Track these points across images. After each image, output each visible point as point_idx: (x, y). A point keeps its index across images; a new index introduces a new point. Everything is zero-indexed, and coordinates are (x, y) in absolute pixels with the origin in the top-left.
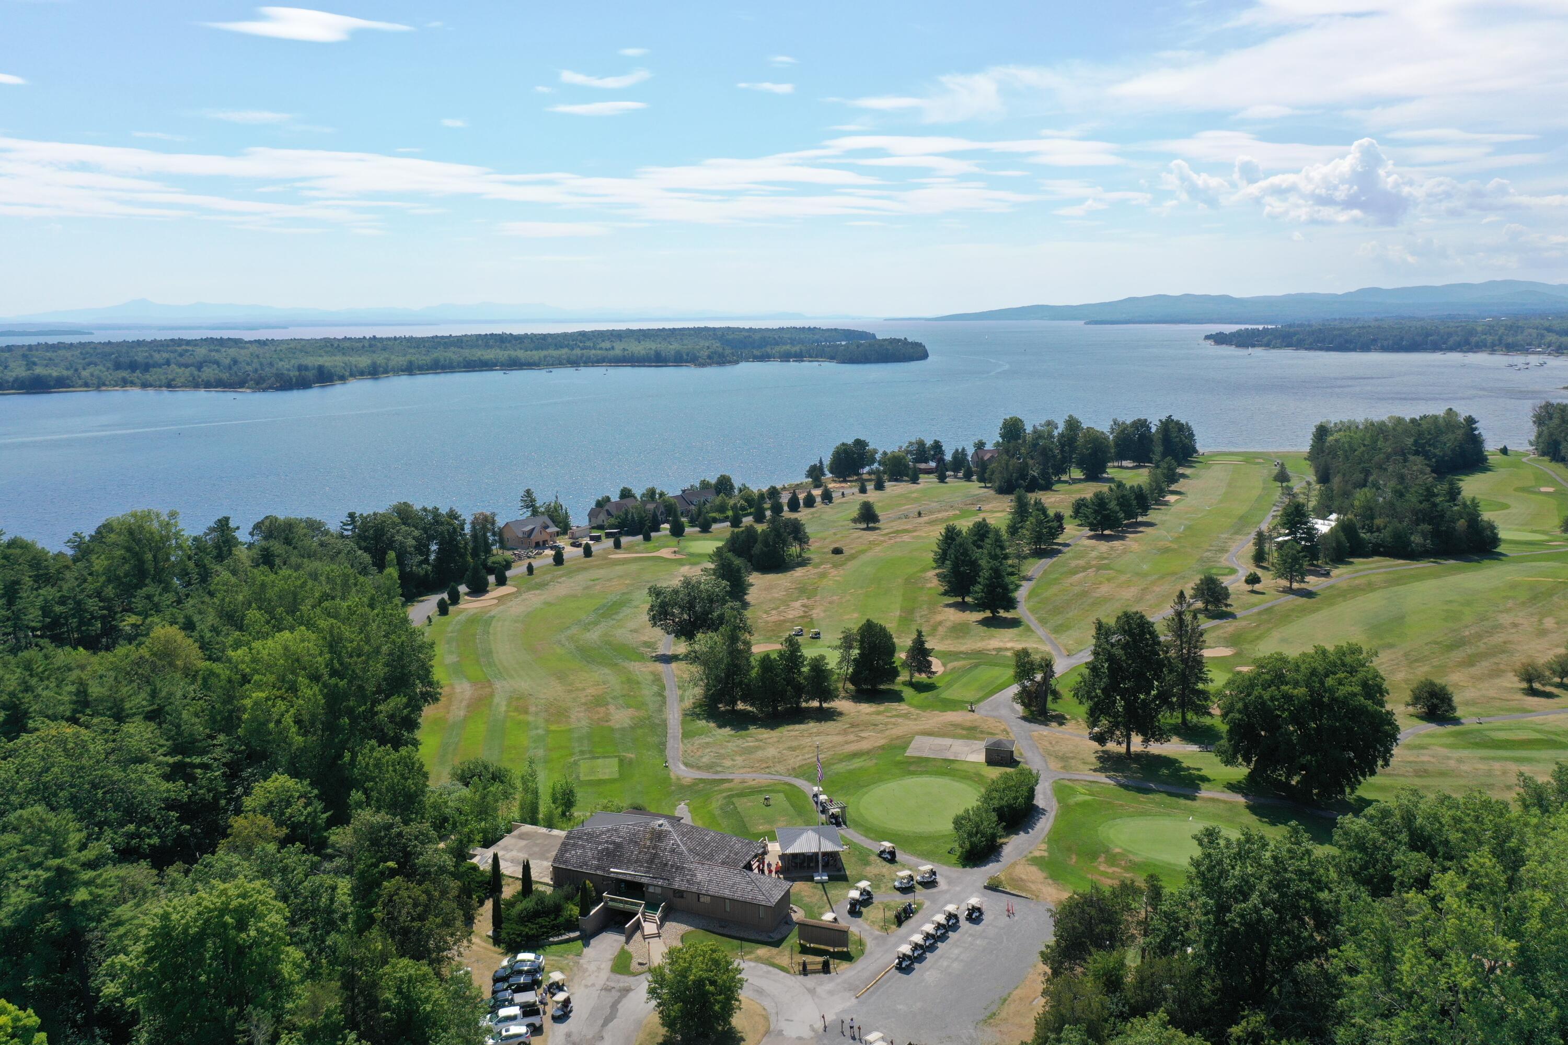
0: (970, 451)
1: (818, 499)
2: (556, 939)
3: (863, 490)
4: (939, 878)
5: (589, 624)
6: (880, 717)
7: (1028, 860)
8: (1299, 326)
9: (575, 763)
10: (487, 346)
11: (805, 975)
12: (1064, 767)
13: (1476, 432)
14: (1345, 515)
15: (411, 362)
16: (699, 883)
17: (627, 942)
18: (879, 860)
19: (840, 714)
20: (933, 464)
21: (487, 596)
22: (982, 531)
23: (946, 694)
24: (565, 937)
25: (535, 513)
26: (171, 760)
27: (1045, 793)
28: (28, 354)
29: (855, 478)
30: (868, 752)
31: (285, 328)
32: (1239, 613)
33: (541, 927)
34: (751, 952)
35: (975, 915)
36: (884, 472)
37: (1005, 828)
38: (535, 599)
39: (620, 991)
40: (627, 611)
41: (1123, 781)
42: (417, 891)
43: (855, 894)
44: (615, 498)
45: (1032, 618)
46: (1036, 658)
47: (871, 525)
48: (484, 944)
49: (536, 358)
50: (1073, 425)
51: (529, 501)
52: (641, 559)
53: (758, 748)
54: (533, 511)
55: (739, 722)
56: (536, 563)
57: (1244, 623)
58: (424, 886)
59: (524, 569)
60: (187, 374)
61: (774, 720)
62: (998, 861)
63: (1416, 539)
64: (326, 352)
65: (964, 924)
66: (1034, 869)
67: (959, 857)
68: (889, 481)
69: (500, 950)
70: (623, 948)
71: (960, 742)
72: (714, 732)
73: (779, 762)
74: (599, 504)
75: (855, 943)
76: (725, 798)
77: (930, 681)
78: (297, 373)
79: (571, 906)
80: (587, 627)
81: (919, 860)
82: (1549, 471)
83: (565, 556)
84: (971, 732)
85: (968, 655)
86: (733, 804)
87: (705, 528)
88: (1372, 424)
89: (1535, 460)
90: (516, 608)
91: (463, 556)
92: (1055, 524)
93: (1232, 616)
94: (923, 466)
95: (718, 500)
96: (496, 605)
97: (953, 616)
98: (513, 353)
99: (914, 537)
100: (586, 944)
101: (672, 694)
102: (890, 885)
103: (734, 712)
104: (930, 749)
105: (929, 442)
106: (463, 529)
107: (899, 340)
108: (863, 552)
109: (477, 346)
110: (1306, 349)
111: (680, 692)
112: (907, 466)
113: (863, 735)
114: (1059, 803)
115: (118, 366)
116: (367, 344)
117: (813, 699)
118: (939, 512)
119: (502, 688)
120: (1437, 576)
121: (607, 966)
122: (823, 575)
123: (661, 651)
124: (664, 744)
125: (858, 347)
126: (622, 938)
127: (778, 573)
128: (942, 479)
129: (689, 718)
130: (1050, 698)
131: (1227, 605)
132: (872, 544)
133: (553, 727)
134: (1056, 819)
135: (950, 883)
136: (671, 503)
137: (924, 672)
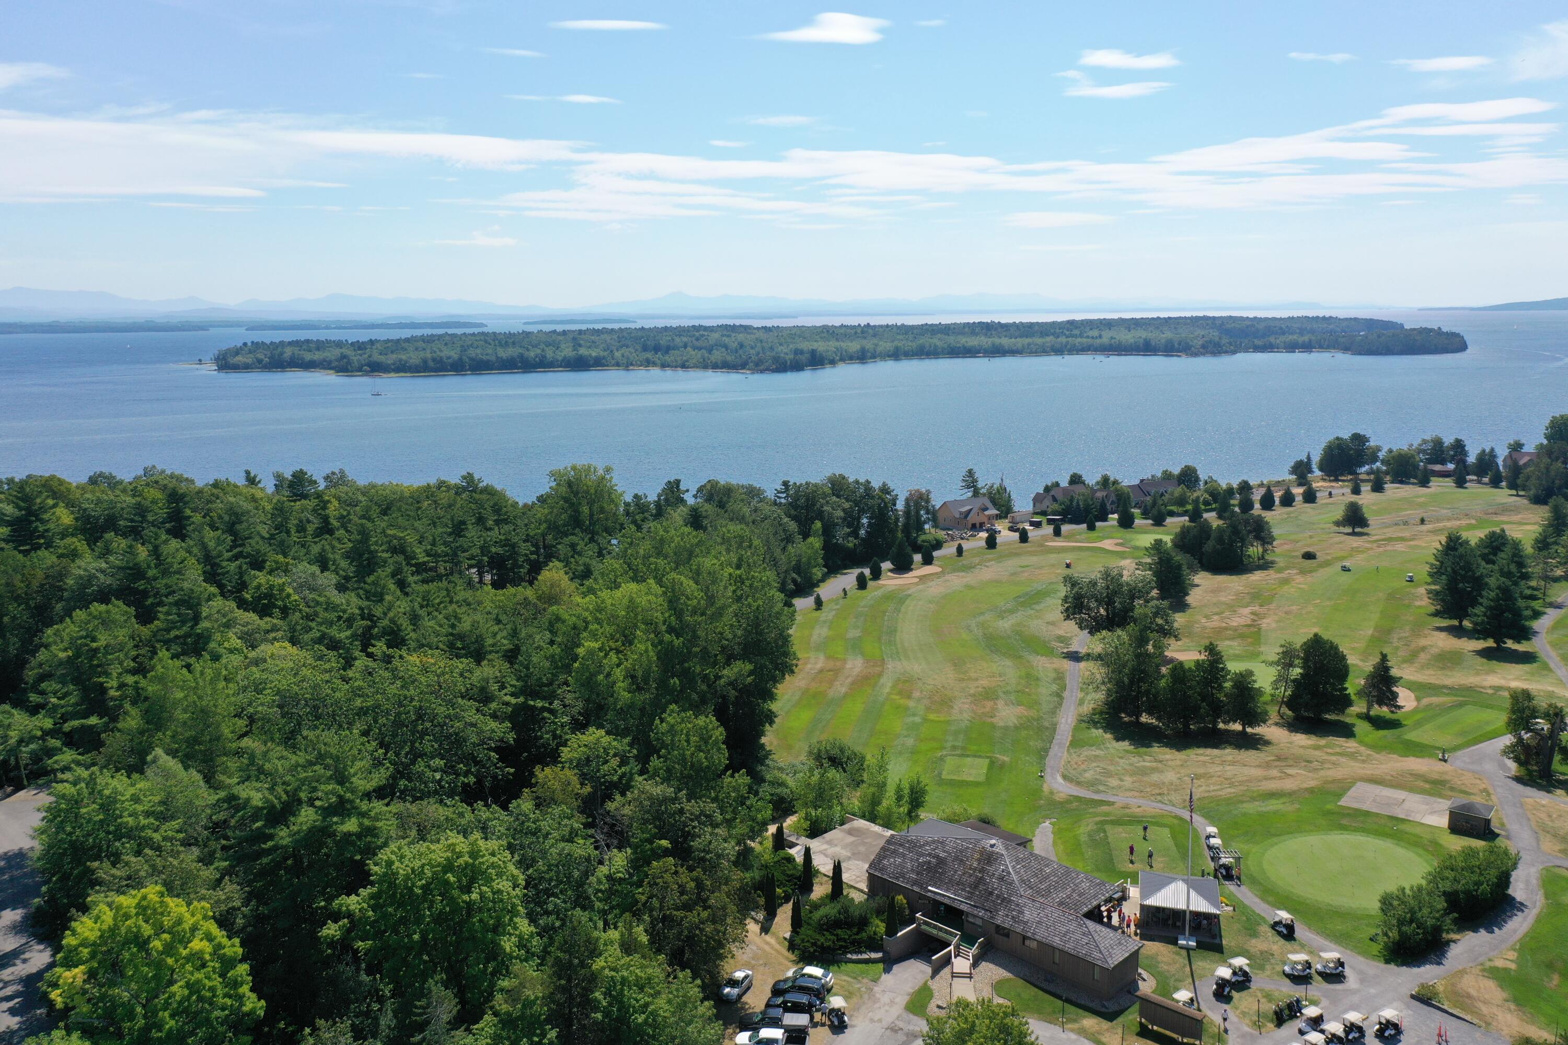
0: (1502, 454)
1: (1299, 499)
2: (854, 957)
3: (1356, 491)
4: (1348, 971)
5: (1005, 612)
6: (1317, 753)
7: (1484, 970)
9: (942, 759)
10: (973, 333)
15: (897, 348)
16: (1026, 923)
17: (933, 977)
18: (1270, 933)
19: (1267, 743)
20: (1451, 466)
21: (911, 574)
22: (1496, 543)
23: (1412, 736)
24: (865, 956)
25: (976, 493)
26: (513, 701)
27: (1527, 882)
28: (576, 338)
29: (1350, 477)
30: (1291, 794)
33: (840, 940)
34: (1075, 1021)
35: (1390, 1033)
36: (1387, 473)
37: (1455, 921)
38: (956, 581)
39: (907, 1035)
42: (685, 877)
43: (1224, 972)
44: (1064, 483)
45: (1553, 653)
46: (1542, 703)
47: (1357, 530)
48: (778, 947)
49: (1019, 346)
51: (970, 481)
52: (1080, 549)
53: (1155, 770)
54: (974, 491)
55: (1142, 736)
56: (966, 545)
58: (695, 874)
59: (953, 550)
60: (699, 356)
61: (1182, 740)
62: (1439, 963)
64: (822, 338)
66: (1491, 984)
67: (1383, 948)
68: (1392, 482)
69: (793, 957)
70: (926, 982)
71: (1416, 798)
72: (1108, 745)
73: (1175, 790)
74: (1047, 489)
75: (1213, 1036)
76: (1097, 824)
77: (1394, 716)
78: (793, 357)
79: (877, 922)
80: (1002, 614)
81: (1327, 943)
83: (999, 539)
84: (1435, 787)
85: (1452, 690)
86: (1105, 832)
87: (1159, 521)
90: (935, 589)
91: (891, 531)
94: (1438, 467)
95: (1178, 491)
96: (917, 584)
97: (1444, 642)
98: (997, 341)
99: (1409, 547)
100: (887, 970)
101: (1072, 695)
102: (1279, 968)
103: (1138, 723)
104: (1374, 801)
105: (1448, 440)
106: (895, 505)
107: (1431, 330)
108: (1342, 558)
111: (1081, 695)
112: (1416, 467)
113: (1290, 771)
114: (1547, 898)
117: (1235, 721)
118: (1449, 520)
119: (894, 668)
121: (902, 1000)
122: (1286, 581)
123: (1072, 647)
124: (1046, 750)
125: (1379, 336)
126: (928, 970)
127: (1231, 574)
128: (1461, 483)
129: (1084, 725)
130: (1557, 758)
132: (1355, 550)
133: (932, 717)
134: (1538, 919)
135: (1362, 981)
136: (1123, 493)
137: (1387, 705)
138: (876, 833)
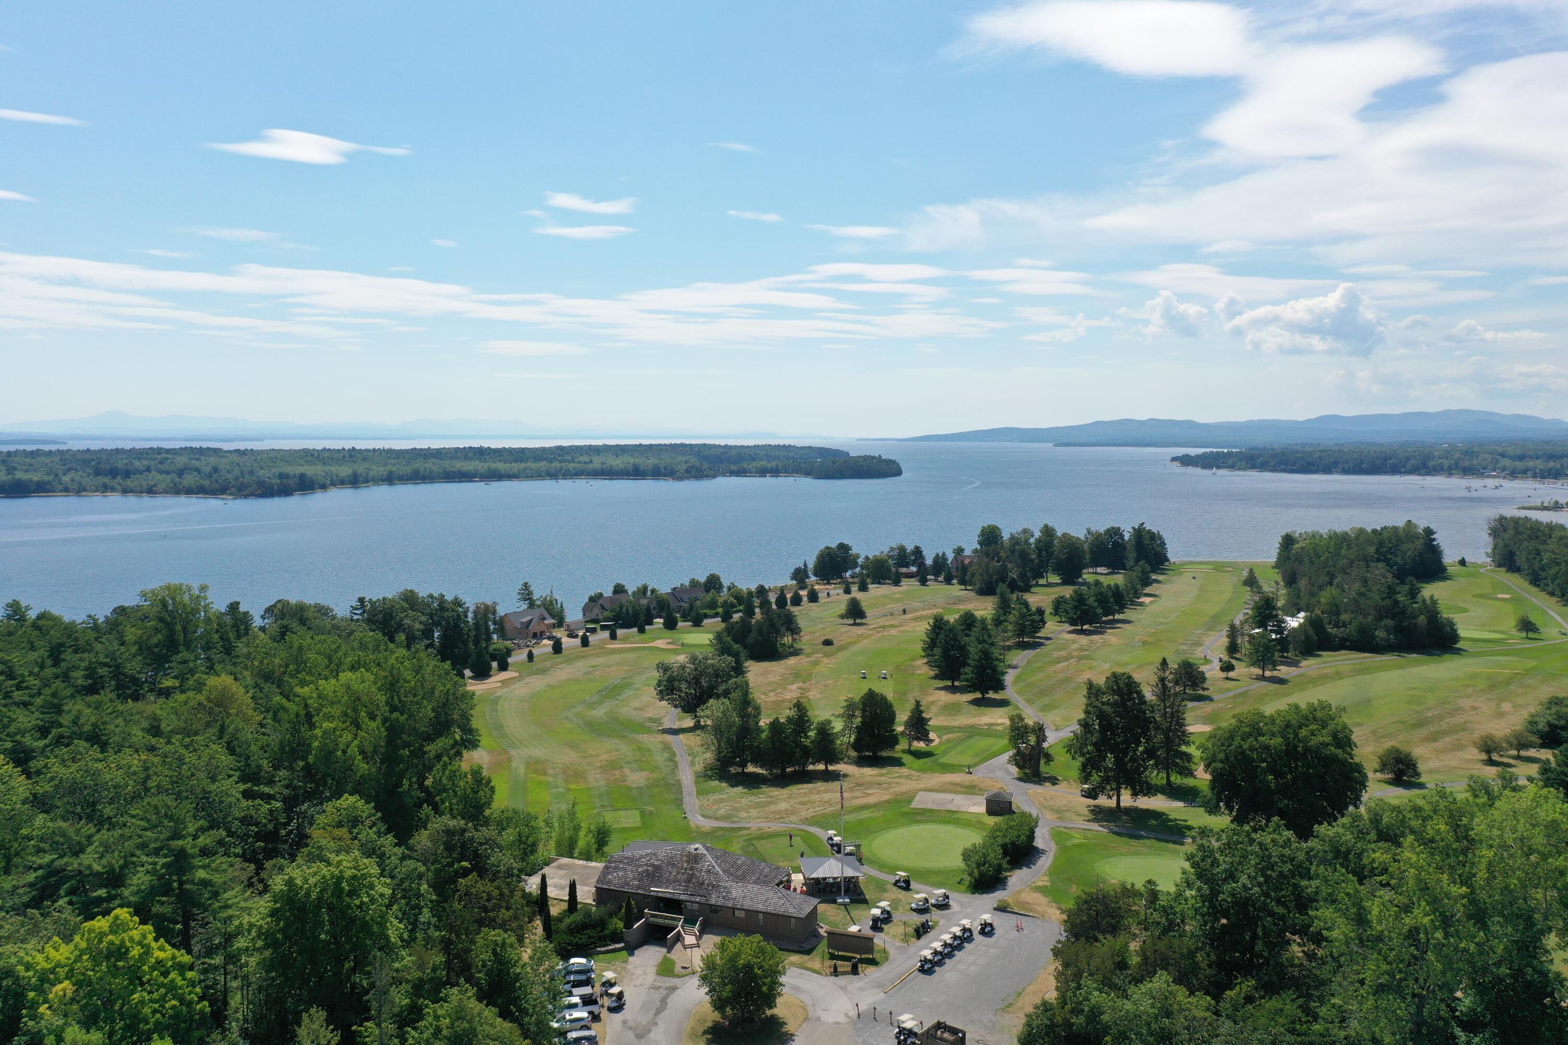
0: (950, 556)
1: (805, 599)
2: (603, 949)
3: (847, 591)
4: (951, 903)
5: (594, 703)
6: (883, 778)
7: (1032, 889)
8: (1262, 449)
9: (601, 814)
10: (467, 458)
11: (836, 976)
12: (1059, 818)
13: (1435, 543)
14: (1312, 612)
16: (734, 899)
17: (669, 952)
18: (894, 888)
19: (844, 776)
20: (914, 569)
21: (491, 680)
22: (968, 621)
23: (945, 760)
24: (612, 947)
25: (532, 605)
27: (1043, 838)
28: (7, 460)
29: (840, 580)
30: (875, 806)
31: (260, 440)
32: (1214, 696)
33: (590, 937)
34: (785, 959)
35: (987, 930)
36: (867, 575)
37: (1009, 863)
38: (537, 683)
39: (667, 989)
40: (628, 693)
41: (1116, 829)
42: (489, 887)
43: (876, 912)
44: (608, 593)
45: (1020, 699)
46: (1029, 723)
47: (858, 621)
49: (515, 470)
50: (1048, 531)
51: (526, 593)
52: (637, 649)
53: (770, 803)
54: (530, 603)
55: (752, 782)
56: (536, 652)
57: (1220, 705)
58: (495, 884)
59: (524, 656)
60: (168, 481)
61: (783, 781)
62: (1005, 889)
63: (1380, 634)
64: (307, 462)
65: (978, 937)
66: (1038, 895)
67: (969, 886)
68: (872, 583)
70: (665, 957)
71: (959, 797)
72: (727, 791)
73: (792, 814)
74: (592, 599)
75: (879, 952)
76: (745, 841)
77: (928, 749)
78: (278, 481)
79: (615, 921)
80: (592, 705)
81: (932, 888)
82: (1506, 581)
83: (563, 645)
84: (971, 789)
85: (960, 729)
86: (753, 845)
87: (697, 622)
88: (1335, 533)
89: (1492, 571)
90: (521, 690)
91: (465, 642)
92: (1037, 618)
93: (1208, 699)
94: (904, 570)
95: (709, 597)
96: (501, 687)
97: (945, 697)
98: (492, 466)
99: (900, 632)
100: (631, 954)
101: (683, 761)
102: (907, 906)
103: (744, 774)
104: (934, 802)
105: (910, 548)
106: (466, 617)
107: (874, 458)
108: (853, 643)
109: (457, 458)
110: (1270, 471)
111: (690, 758)
112: (888, 570)
113: (869, 792)
114: (1057, 845)
115: (98, 472)
116: (347, 455)
117: (819, 762)
118: (926, 609)
119: (518, 755)
120: (1401, 667)
121: (652, 970)
122: (816, 663)
123: (667, 725)
124: (680, 800)
125: (833, 463)
126: (666, 950)
127: (772, 661)
128: (923, 582)
129: (702, 779)
130: (1042, 762)
131: (1204, 689)
132: (860, 637)
133: (573, 787)
134: (1055, 857)
135: (962, 906)
136: (663, 600)
137: (923, 740)
138: (582, 865)
